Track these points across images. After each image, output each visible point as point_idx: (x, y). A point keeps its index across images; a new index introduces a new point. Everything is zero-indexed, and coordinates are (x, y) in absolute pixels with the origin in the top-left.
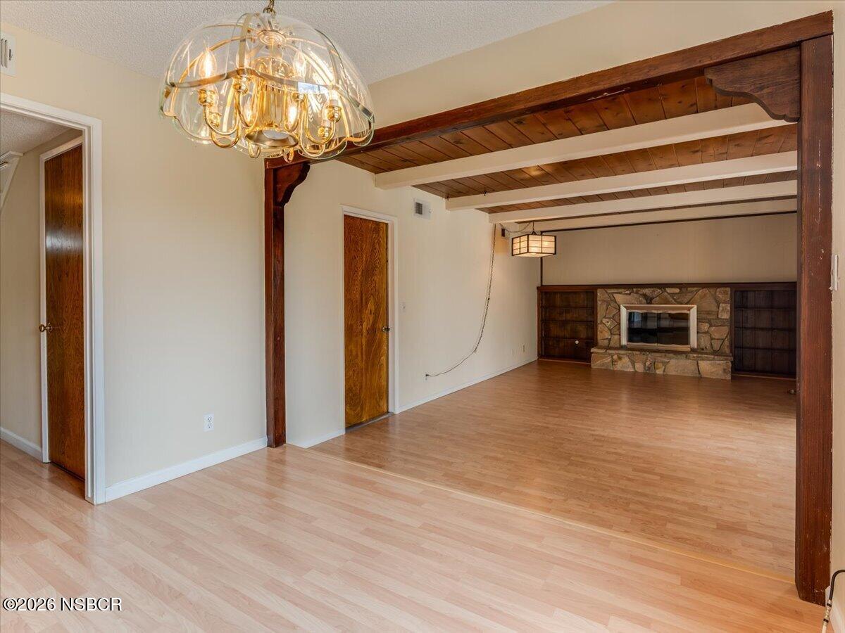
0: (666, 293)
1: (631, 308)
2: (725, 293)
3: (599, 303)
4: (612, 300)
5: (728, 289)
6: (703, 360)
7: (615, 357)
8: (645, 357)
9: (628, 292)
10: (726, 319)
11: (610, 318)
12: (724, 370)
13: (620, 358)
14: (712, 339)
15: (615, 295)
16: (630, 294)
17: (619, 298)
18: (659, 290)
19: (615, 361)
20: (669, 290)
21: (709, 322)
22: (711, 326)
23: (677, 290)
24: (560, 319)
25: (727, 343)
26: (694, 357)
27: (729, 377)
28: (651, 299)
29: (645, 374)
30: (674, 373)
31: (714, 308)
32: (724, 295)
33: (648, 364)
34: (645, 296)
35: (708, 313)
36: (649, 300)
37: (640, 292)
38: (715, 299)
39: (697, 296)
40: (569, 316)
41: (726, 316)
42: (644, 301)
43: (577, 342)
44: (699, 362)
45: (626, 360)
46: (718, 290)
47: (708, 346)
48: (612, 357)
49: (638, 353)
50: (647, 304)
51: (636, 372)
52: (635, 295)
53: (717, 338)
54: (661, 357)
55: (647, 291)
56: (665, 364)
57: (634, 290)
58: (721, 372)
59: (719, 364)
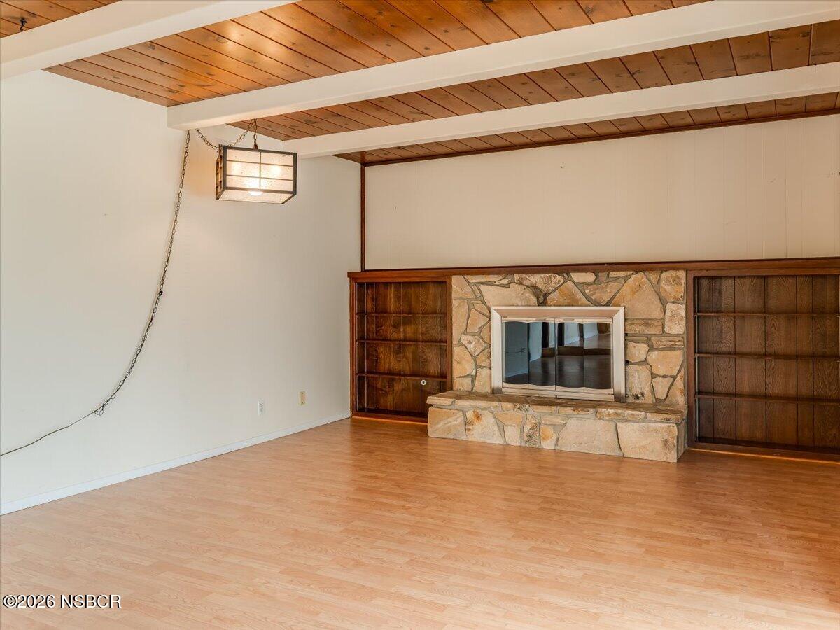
0: (570, 283)
1: (510, 313)
2: (676, 281)
3: (455, 303)
4: (477, 299)
5: (682, 274)
6: (626, 420)
7: (470, 415)
8: (522, 413)
9: (505, 282)
10: (678, 336)
11: (473, 334)
12: (665, 441)
13: (478, 417)
14: (654, 376)
15: (482, 287)
16: (508, 286)
17: (489, 293)
18: (559, 278)
19: (470, 423)
20: (578, 277)
21: (648, 340)
22: (651, 349)
23: (590, 277)
24: (395, 336)
25: (680, 384)
26: (609, 415)
27: (672, 457)
28: (546, 295)
29: (523, 450)
30: (574, 448)
31: (657, 314)
32: (675, 286)
33: (527, 428)
34: (534, 288)
35: (647, 323)
36: (542, 299)
37: (527, 282)
38: (658, 294)
39: (626, 290)
40: (410, 331)
41: (677, 327)
42: (534, 299)
43: (424, 382)
44: (619, 424)
45: (488, 420)
46: (664, 275)
47: (647, 391)
48: (464, 413)
49: (510, 405)
50: (540, 304)
51: (507, 445)
52: (519, 288)
53: (662, 373)
54: (551, 414)
55: (538, 279)
56: (559, 428)
57: (517, 277)
58: (659, 446)
59: (656, 431)
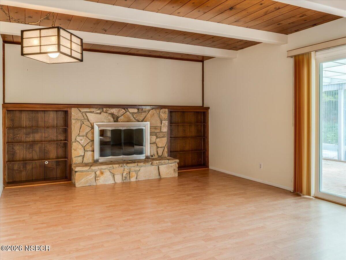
0: (128, 113)
1: (103, 126)
2: (165, 112)
3: (73, 121)
4: (85, 119)
5: (167, 110)
6: (162, 164)
7: (98, 173)
8: (122, 168)
9: (99, 111)
10: (165, 132)
11: (83, 136)
12: (174, 170)
13: (102, 173)
14: (158, 147)
15: (88, 114)
16: (100, 113)
17: (92, 117)
18: (123, 110)
19: (98, 177)
20: (131, 110)
21: (156, 135)
22: (157, 138)
23: (136, 111)
24: (28, 139)
25: (166, 150)
26: (157, 163)
27: (177, 175)
28: (118, 117)
29: (123, 183)
30: (144, 179)
31: (159, 125)
32: (165, 114)
33: (124, 174)
34: (112, 115)
35: (155, 128)
36: (116, 119)
37: (109, 112)
38: (159, 117)
39: (149, 115)
40: (37, 137)
41: (165, 129)
42: (112, 119)
43: (47, 163)
44: (160, 166)
45: (107, 174)
46: (161, 110)
47: (155, 153)
48: (95, 173)
49: (117, 166)
50: (115, 121)
51: (115, 183)
52: (105, 114)
53: (160, 146)
54: (134, 167)
55: (114, 111)
56: (137, 172)
57: (105, 109)
58: (172, 172)
59: (171, 166)
